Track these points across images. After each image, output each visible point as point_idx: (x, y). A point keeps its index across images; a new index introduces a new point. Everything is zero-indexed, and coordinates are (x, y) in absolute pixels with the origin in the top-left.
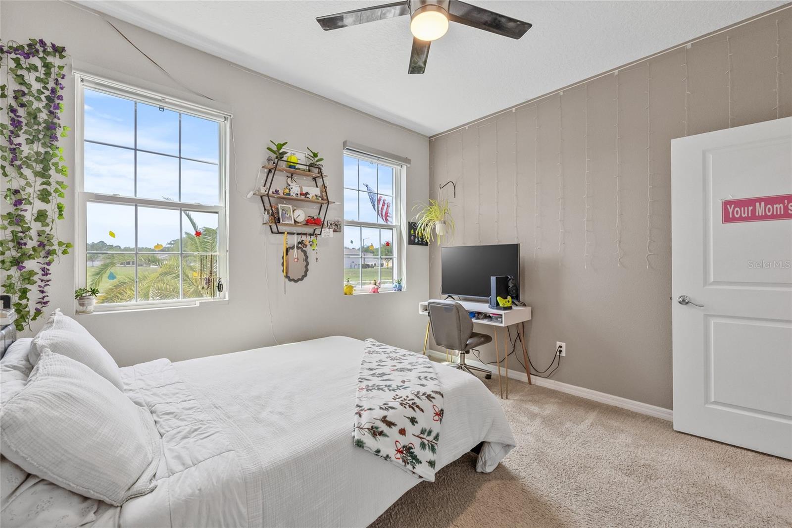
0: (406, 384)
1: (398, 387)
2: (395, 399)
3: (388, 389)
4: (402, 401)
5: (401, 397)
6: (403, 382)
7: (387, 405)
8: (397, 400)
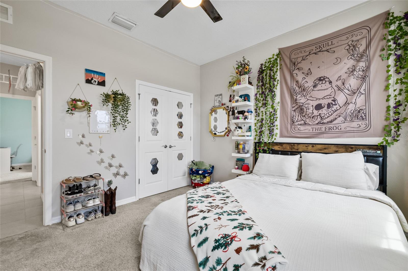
0: (217, 216)
1: (222, 214)
2: (222, 207)
3: (228, 212)
4: (218, 207)
5: (219, 208)
6: (219, 218)
7: (225, 204)
8: (221, 207)
